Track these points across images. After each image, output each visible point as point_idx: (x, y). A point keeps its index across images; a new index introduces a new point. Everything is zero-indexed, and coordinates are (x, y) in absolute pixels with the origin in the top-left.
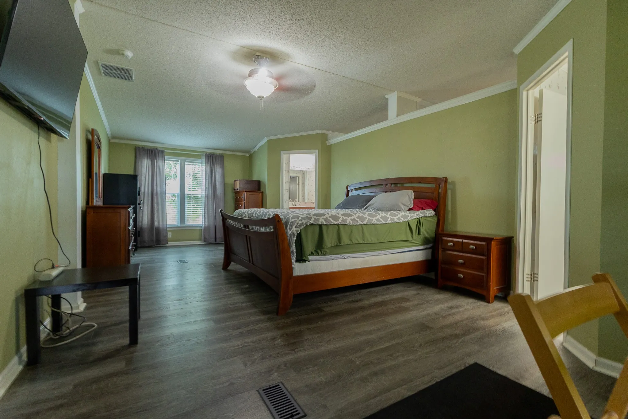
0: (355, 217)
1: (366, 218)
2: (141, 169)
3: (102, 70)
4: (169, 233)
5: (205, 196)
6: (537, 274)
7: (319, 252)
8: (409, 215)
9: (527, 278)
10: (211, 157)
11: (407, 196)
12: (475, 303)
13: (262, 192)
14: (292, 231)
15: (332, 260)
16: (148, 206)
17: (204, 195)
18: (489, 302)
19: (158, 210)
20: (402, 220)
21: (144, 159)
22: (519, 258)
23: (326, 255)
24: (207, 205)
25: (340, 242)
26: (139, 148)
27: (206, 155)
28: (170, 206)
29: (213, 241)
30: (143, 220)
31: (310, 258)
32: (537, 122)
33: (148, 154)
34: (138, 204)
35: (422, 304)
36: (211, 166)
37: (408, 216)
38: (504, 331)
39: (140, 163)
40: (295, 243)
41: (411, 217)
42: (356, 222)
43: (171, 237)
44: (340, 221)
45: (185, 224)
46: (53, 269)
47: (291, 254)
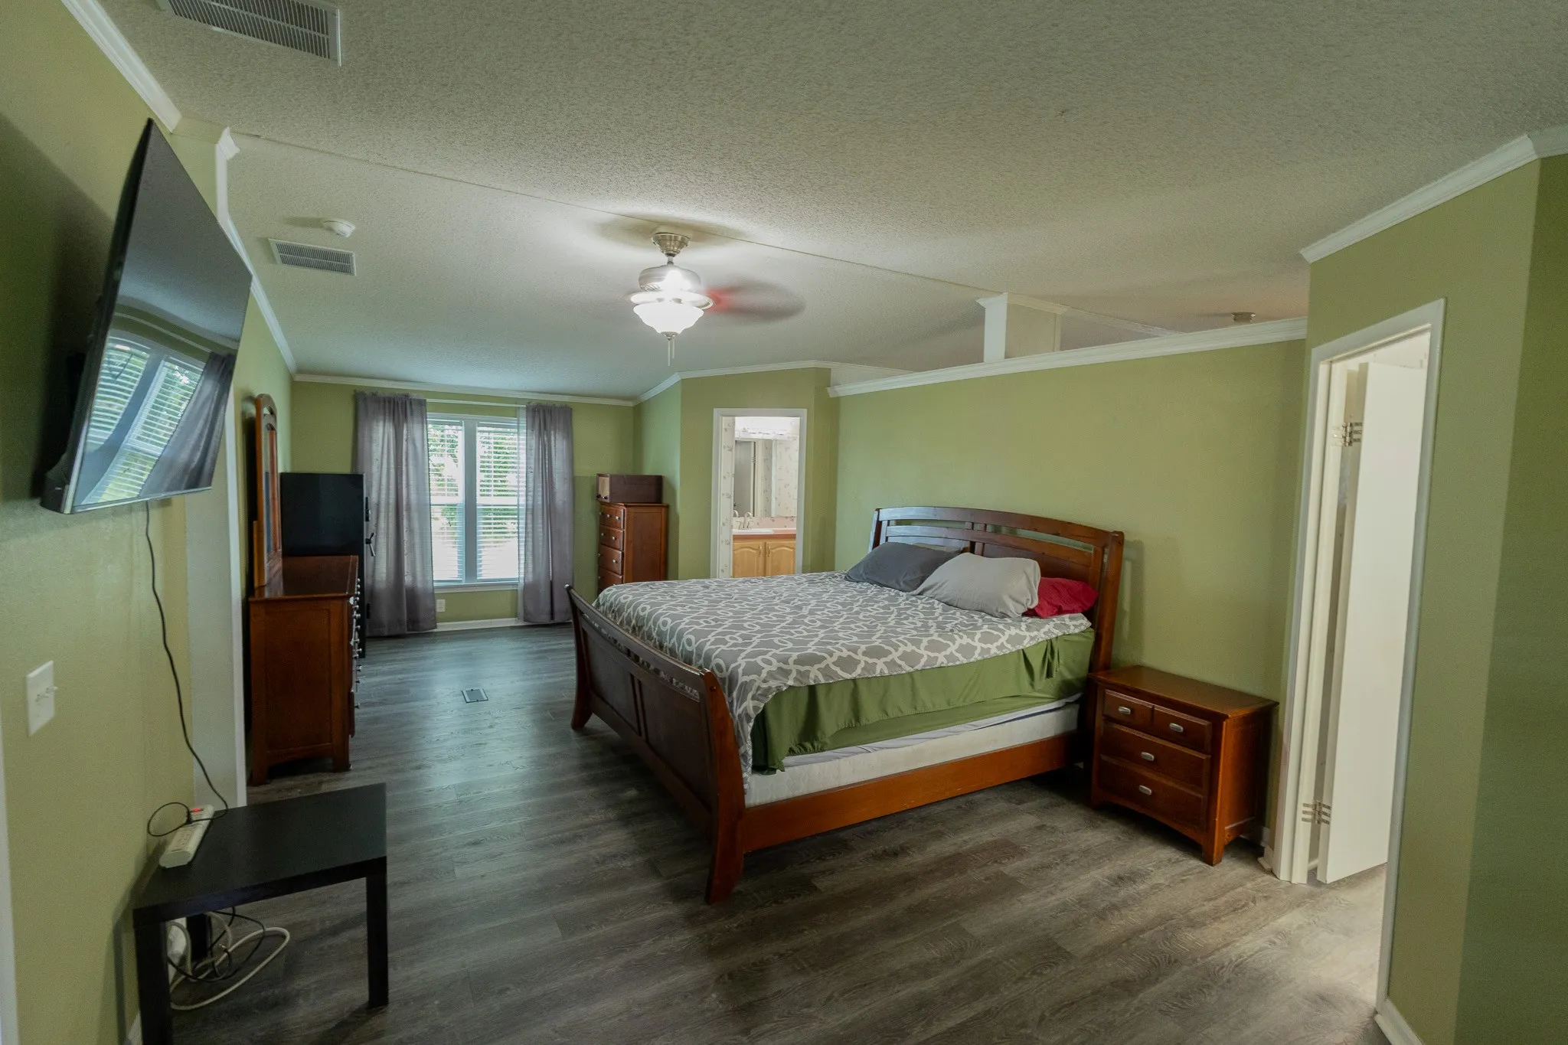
0: (895, 655)
1: (922, 656)
2: (371, 446)
3: (277, 255)
4: (438, 601)
5: (527, 510)
6: (1329, 808)
7: (808, 745)
8: (1027, 634)
9: (1305, 812)
10: (541, 412)
11: (1024, 577)
12: (1177, 861)
13: (667, 507)
14: (746, 707)
15: (838, 760)
16: (388, 538)
17: (523, 506)
18: (1209, 861)
19: (412, 546)
20: (1010, 648)
21: (377, 422)
22: (1287, 764)
23: (824, 751)
24: (531, 533)
25: (858, 719)
26: (363, 394)
27: (527, 408)
28: (441, 536)
29: (545, 618)
30: (377, 567)
31: (788, 760)
32: (1350, 443)
33: (387, 411)
34: (365, 541)
35: (1049, 867)
36: (540, 434)
37: (1025, 637)
38: (1239, 967)
39: (366, 433)
40: (752, 735)
41: (1032, 639)
42: (898, 669)
43: (443, 610)
44: (859, 671)
45: (478, 578)
46: (189, 827)
47: (742, 761)
